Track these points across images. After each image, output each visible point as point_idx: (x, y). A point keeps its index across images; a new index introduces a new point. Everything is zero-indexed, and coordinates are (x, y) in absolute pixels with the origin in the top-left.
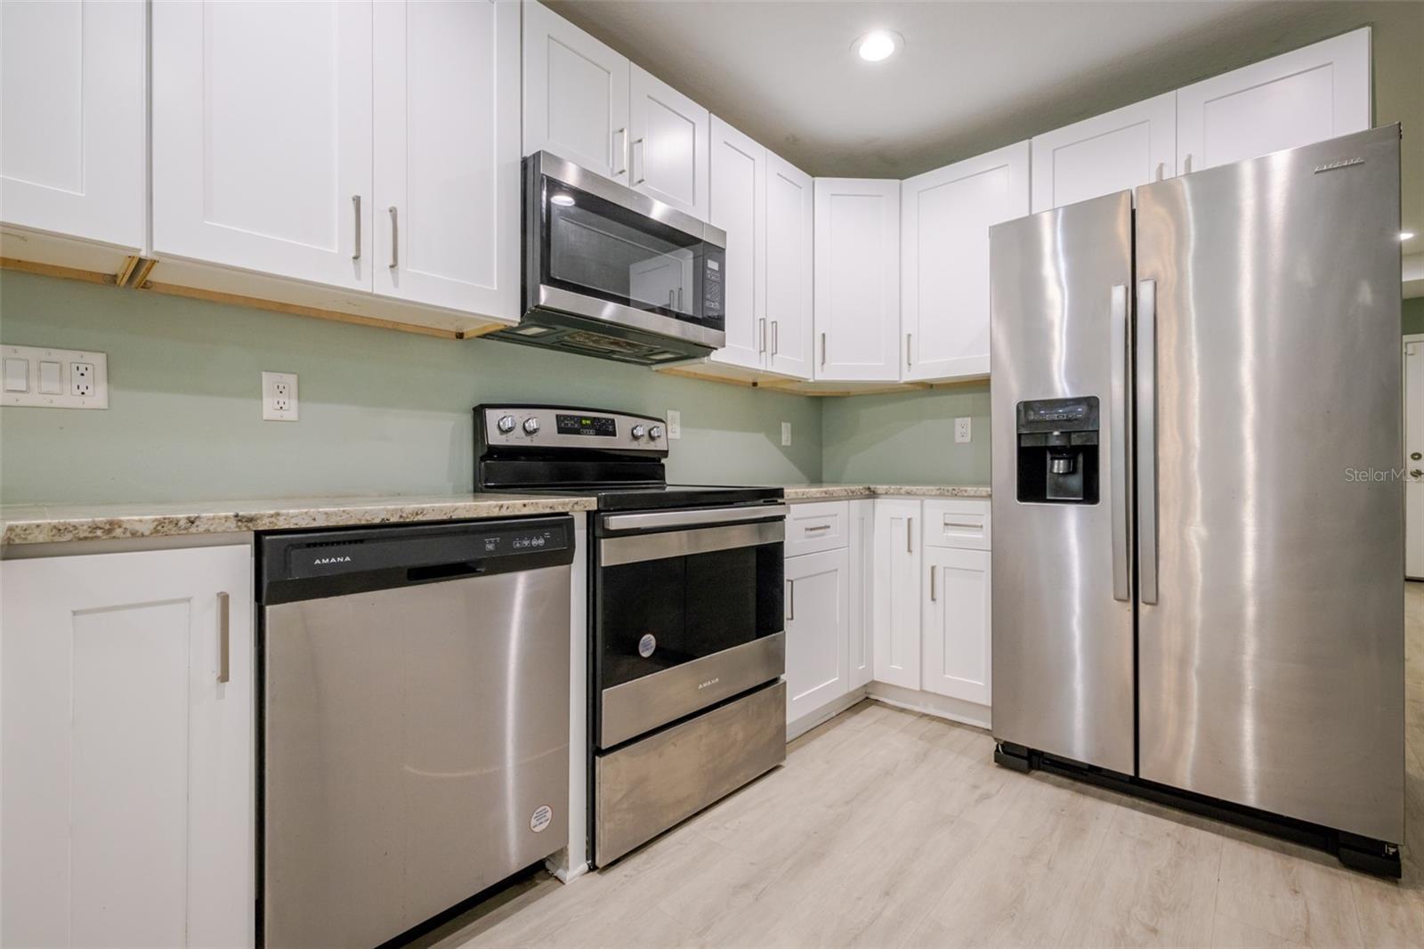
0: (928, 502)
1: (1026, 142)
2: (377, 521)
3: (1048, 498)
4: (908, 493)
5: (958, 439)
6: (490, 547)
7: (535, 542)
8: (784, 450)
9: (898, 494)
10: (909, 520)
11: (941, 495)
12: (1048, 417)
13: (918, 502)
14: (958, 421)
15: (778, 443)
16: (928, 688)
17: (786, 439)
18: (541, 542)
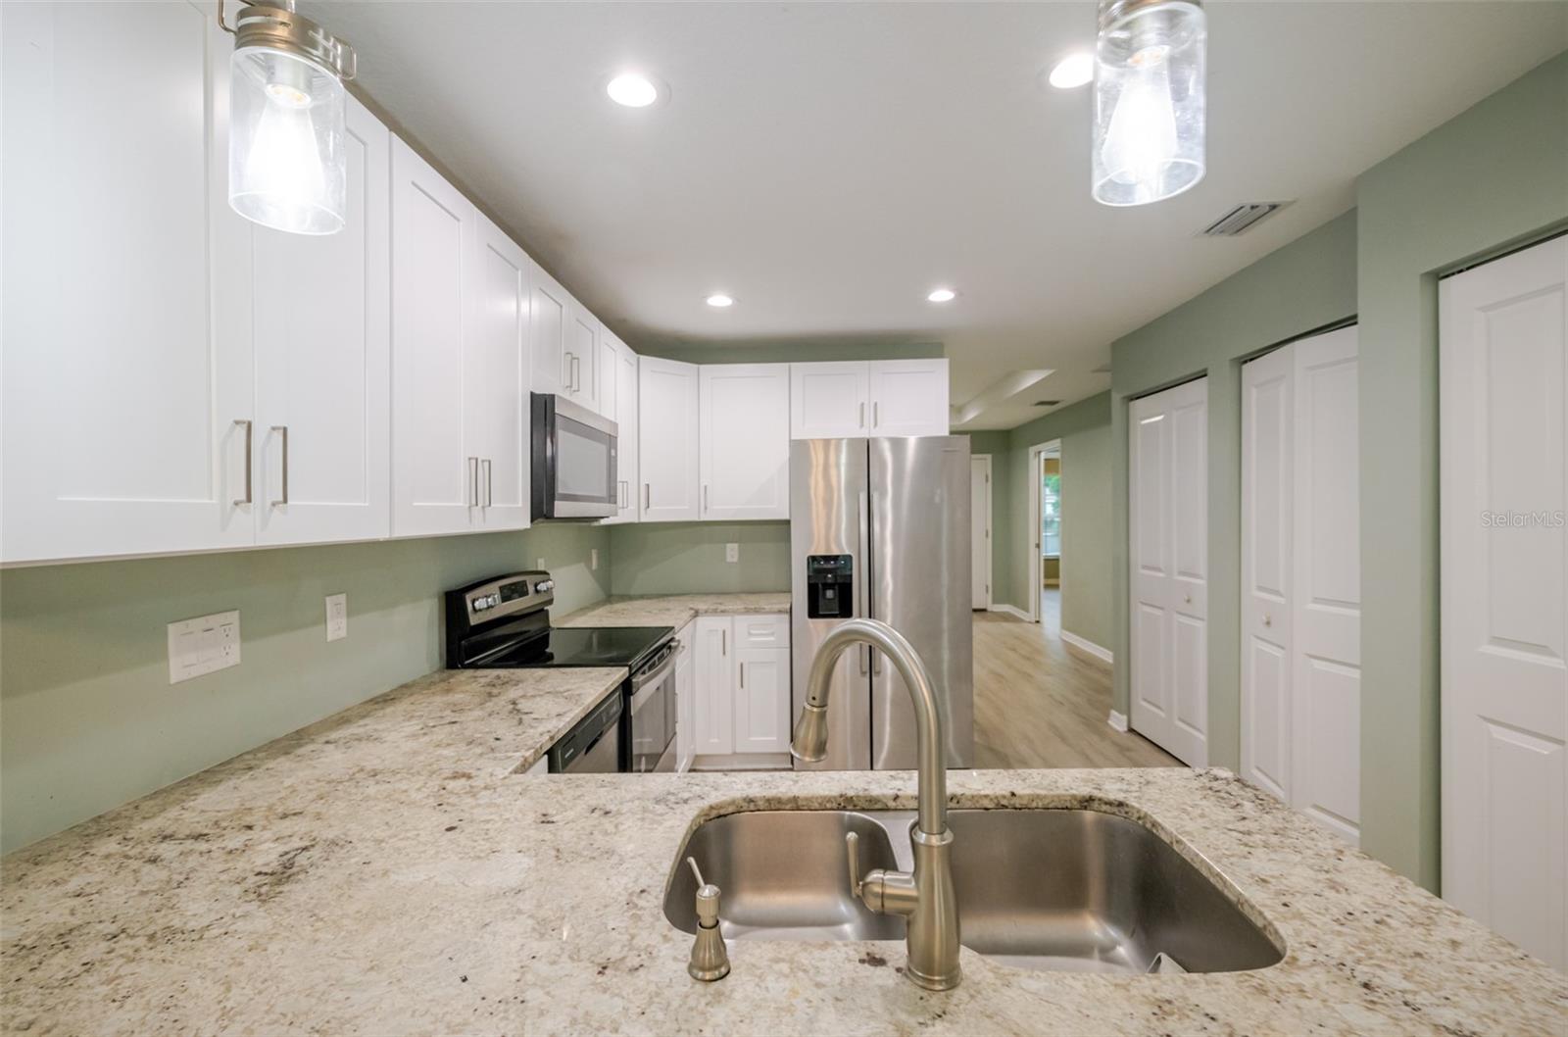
0: (738, 618)
1: (786, 365)
3: (821, 613)
4: (722, 611)
5: (729, 559)
8: (593, 573)
9: (715, 612)
10: (724, 632)
11: (747, 611)
12: (825, 566)
13: (729, 618)
14: (729, 545)
15: (589, 567)
16: (738, 751)
17: (594, 565)
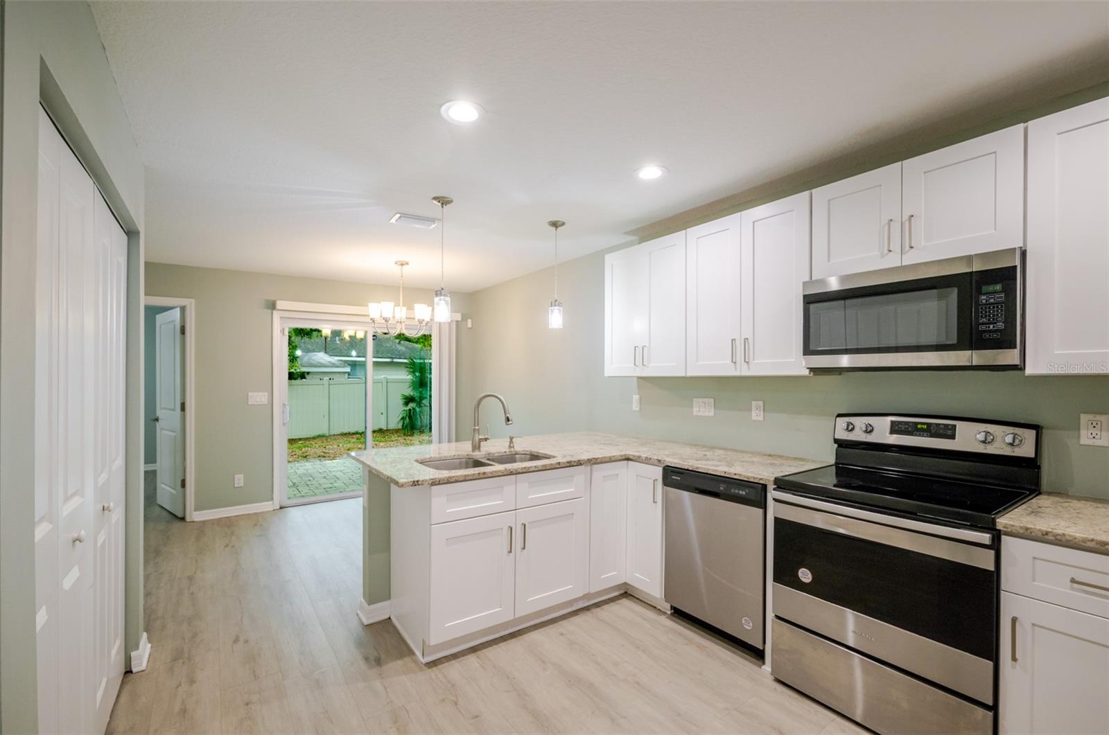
2: (686, 468)
6: (722, 488)
7: (741, 492)
18: (744, 493)
